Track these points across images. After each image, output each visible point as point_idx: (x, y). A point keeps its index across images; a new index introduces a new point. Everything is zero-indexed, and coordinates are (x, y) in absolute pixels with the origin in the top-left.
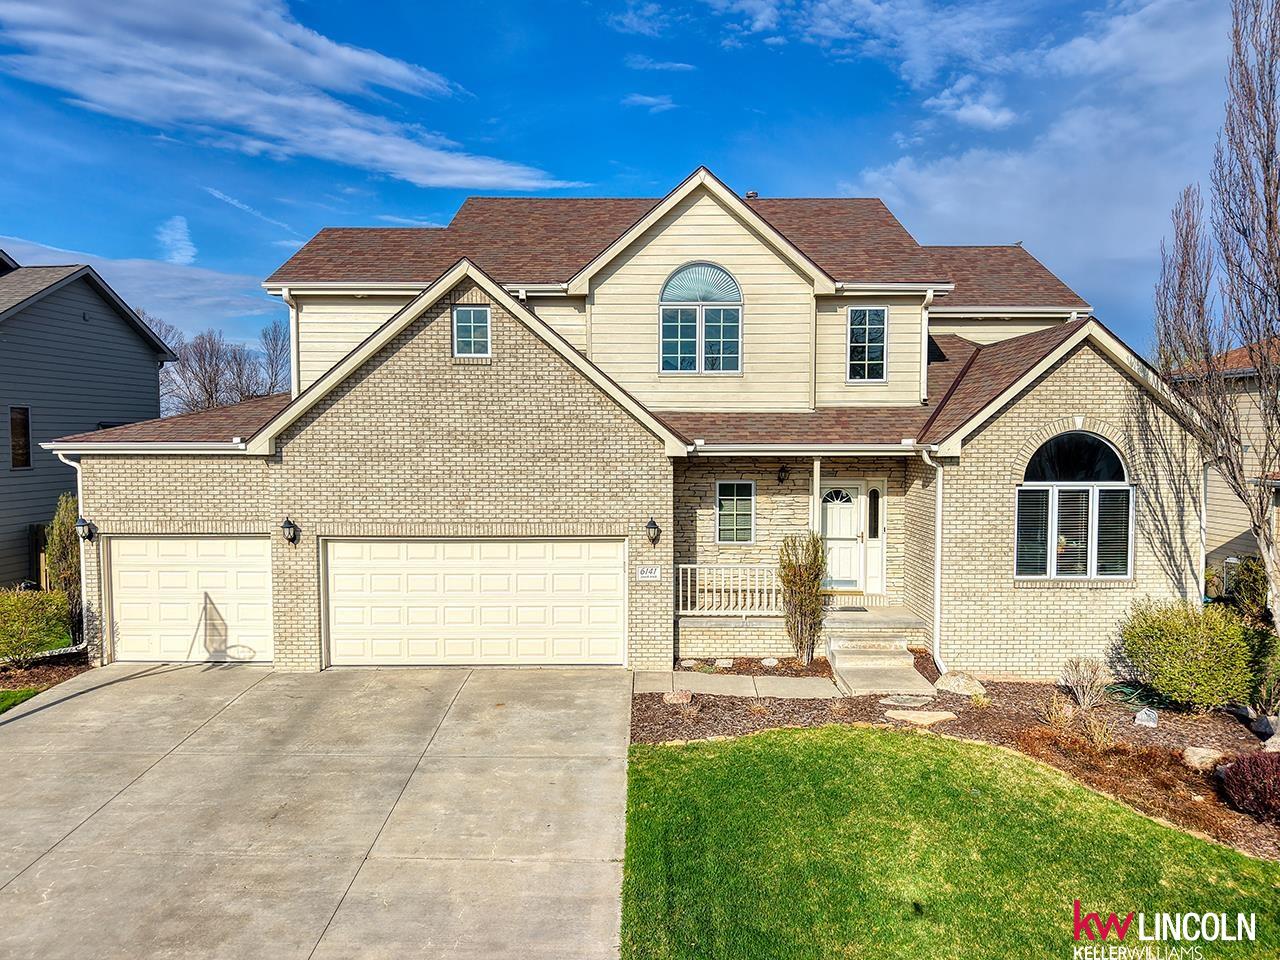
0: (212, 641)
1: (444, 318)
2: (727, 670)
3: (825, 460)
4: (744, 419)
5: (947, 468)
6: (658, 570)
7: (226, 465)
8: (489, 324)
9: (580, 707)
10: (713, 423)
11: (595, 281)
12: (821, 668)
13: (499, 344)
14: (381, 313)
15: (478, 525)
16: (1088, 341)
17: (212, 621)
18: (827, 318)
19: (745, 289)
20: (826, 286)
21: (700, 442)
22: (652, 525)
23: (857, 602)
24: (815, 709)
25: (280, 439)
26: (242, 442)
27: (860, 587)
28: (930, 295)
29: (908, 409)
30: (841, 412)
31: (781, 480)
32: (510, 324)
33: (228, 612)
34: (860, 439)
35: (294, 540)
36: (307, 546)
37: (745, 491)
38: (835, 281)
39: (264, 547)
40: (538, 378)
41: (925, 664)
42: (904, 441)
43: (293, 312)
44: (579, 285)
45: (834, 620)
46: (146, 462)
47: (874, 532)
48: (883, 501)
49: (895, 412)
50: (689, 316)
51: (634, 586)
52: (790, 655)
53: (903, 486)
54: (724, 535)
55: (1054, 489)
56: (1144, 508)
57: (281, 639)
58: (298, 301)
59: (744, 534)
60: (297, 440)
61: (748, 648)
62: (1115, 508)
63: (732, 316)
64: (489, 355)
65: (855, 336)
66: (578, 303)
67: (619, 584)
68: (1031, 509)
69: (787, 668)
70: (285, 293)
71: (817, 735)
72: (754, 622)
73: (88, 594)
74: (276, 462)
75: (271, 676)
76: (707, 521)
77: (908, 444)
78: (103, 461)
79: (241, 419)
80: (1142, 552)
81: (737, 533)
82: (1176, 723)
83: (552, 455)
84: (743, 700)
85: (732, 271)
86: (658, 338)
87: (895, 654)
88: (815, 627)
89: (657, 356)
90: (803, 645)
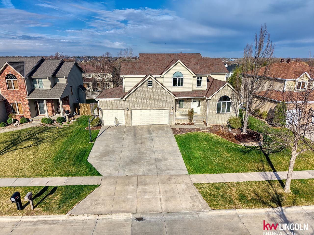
0: (117, 123)
1: (146, 82)
2: (181, 125)
3: (194, 99)
4: (184, 93)
5: (209, 100)
6: (173, 113)
8: (152, 83)
9: (166, 130)
10: (180, 93)
11: (164, 75)
12: (193, 124)
15: (151, 108)
16: (227, 85)
17: (116, 120)
18: (194, 79)
19: (184, 75)
20: (195, 75)
21: (179, 97)
22: (173, 108)
23: (197, 115)
24: (193, 129)
25: (126, 98)
26: (122, 98)
27: (197, 113)
28: (208, 76)
29: (204, 90)
30: (196, 91)
31: (187, 100)
33: (118, 119)
34: (198, 96)
35: (128, 110)
37: (183, 102)
38: (196, 74)
39: (124, 111)
40: (158, 89)
41: (205, 123)
43: (123, 79)
44: (162, 76)
45: (194, 118)
47: (199, 106)
48: (200, 102)
49: (202, 91)
50: (176, 79)
51: (170, 115)
53: (203, 100)
54: (180, 107)
55: (222, 102)
56: (232, 105)
57: (126, 122)
59: (183, 107)
60: (128, 98)
61: (184, 121)
62: (229, 104)
63: (182, 79)
64: (152, 86)
65: (198, 81)
67: (168, 115)
68: (219, 105)
69: (189, 124)
70: (123, 77)
71: (194, 133)
72: (184, 119)
73: (100, 117)
74: (126, 101)
75: (125, 127)
77: (204, 97)
80: (232, 110)
81: (182, 106)
82: (233, 130)
83: (160, 99)
84: (185, 129)
85: (182, 73)
86: (172, 82)
87: (202, 122)
88: (192, 119)
89: (172, 84)
90: (190, 121)
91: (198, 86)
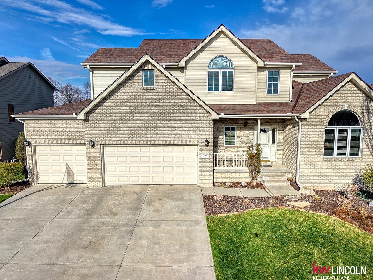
1: (140, 74)
2: (230, 186)
3: (261, 120)
4: (235, 106)
5: (303, 122)
6: (208, 155)
7: (71, 122)
8: (154, 76)
10: (225, 108)
11: (187, 62)
12: (260, 185)
13: (157, 82)
14: (119, 73)
15: (151, 141)
16: (351, 80)
17: (69, 171)
18: (261, 74)
19: (235, 65)
20: (261, 63)
21: (222, 114)
22: (207, 141)
23: (269, 164)
25: (88, 114)
26: (75, 115)
27: (269, 159)
28: (294, 66)
29: (286, 103)
30: (265, 104)
31: (245, 126)
32: (161, 76)
33: (73, 169)
34: (273, 113)
35: (93, 146)
36: (97, 148)
37: (233, 130)
38: (264, 62)
39: (84, 148)
40: (170, 94)
41: (294, 184)
42: (288, 113)
43: (91, 73)
44: (182, 64)
45: (263, 170)
46: (46, 121)
47: (273, 142)
48: (277, 133)
49: (282, 104)
50: (217, 73)
51: (201, 160)
52: (249, 181)
53: (283, 128)
54: (227, 143)
55: (337, 129)
56: (366, 135)
57: (90, 177)
58: (93, 69)
59: (233, 143)
60: (93, 114)
61: (236, 178)
62: (356, 134)
63: (231, 73)
64: (154, 86)
65: (270, 80)
66: (182, 70)
67: (196, 159)
68: (329, 135)
69: (249, 185)
70: (88, 67)
71: (268, 212)
72: (238, 171)
73: (29, 163)
74: (87, 121)
75: (87, 189)
76: (222, 139)
78: (32, 121)
79: (75, 107)
80: (364, 149)
81: (231, 142)
83: (174, 118)
84: (240, 198)
85: (231, 59)
86: (207, 81)
87: (284, 181)
88: (258, 173)
89: (206, 87)
90: (254, 178)
91: (269, 91)
